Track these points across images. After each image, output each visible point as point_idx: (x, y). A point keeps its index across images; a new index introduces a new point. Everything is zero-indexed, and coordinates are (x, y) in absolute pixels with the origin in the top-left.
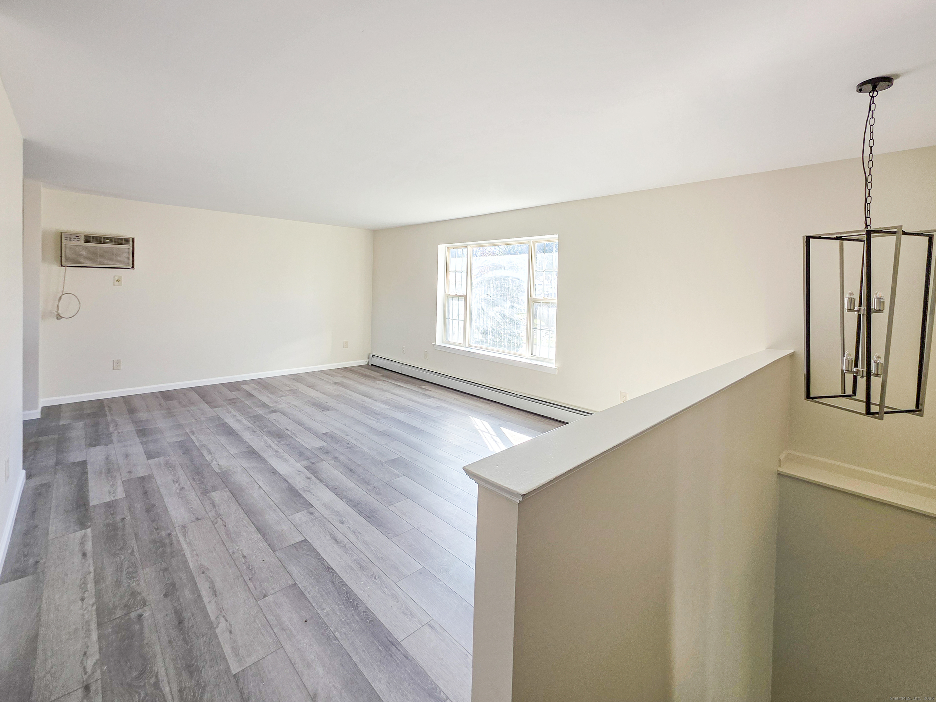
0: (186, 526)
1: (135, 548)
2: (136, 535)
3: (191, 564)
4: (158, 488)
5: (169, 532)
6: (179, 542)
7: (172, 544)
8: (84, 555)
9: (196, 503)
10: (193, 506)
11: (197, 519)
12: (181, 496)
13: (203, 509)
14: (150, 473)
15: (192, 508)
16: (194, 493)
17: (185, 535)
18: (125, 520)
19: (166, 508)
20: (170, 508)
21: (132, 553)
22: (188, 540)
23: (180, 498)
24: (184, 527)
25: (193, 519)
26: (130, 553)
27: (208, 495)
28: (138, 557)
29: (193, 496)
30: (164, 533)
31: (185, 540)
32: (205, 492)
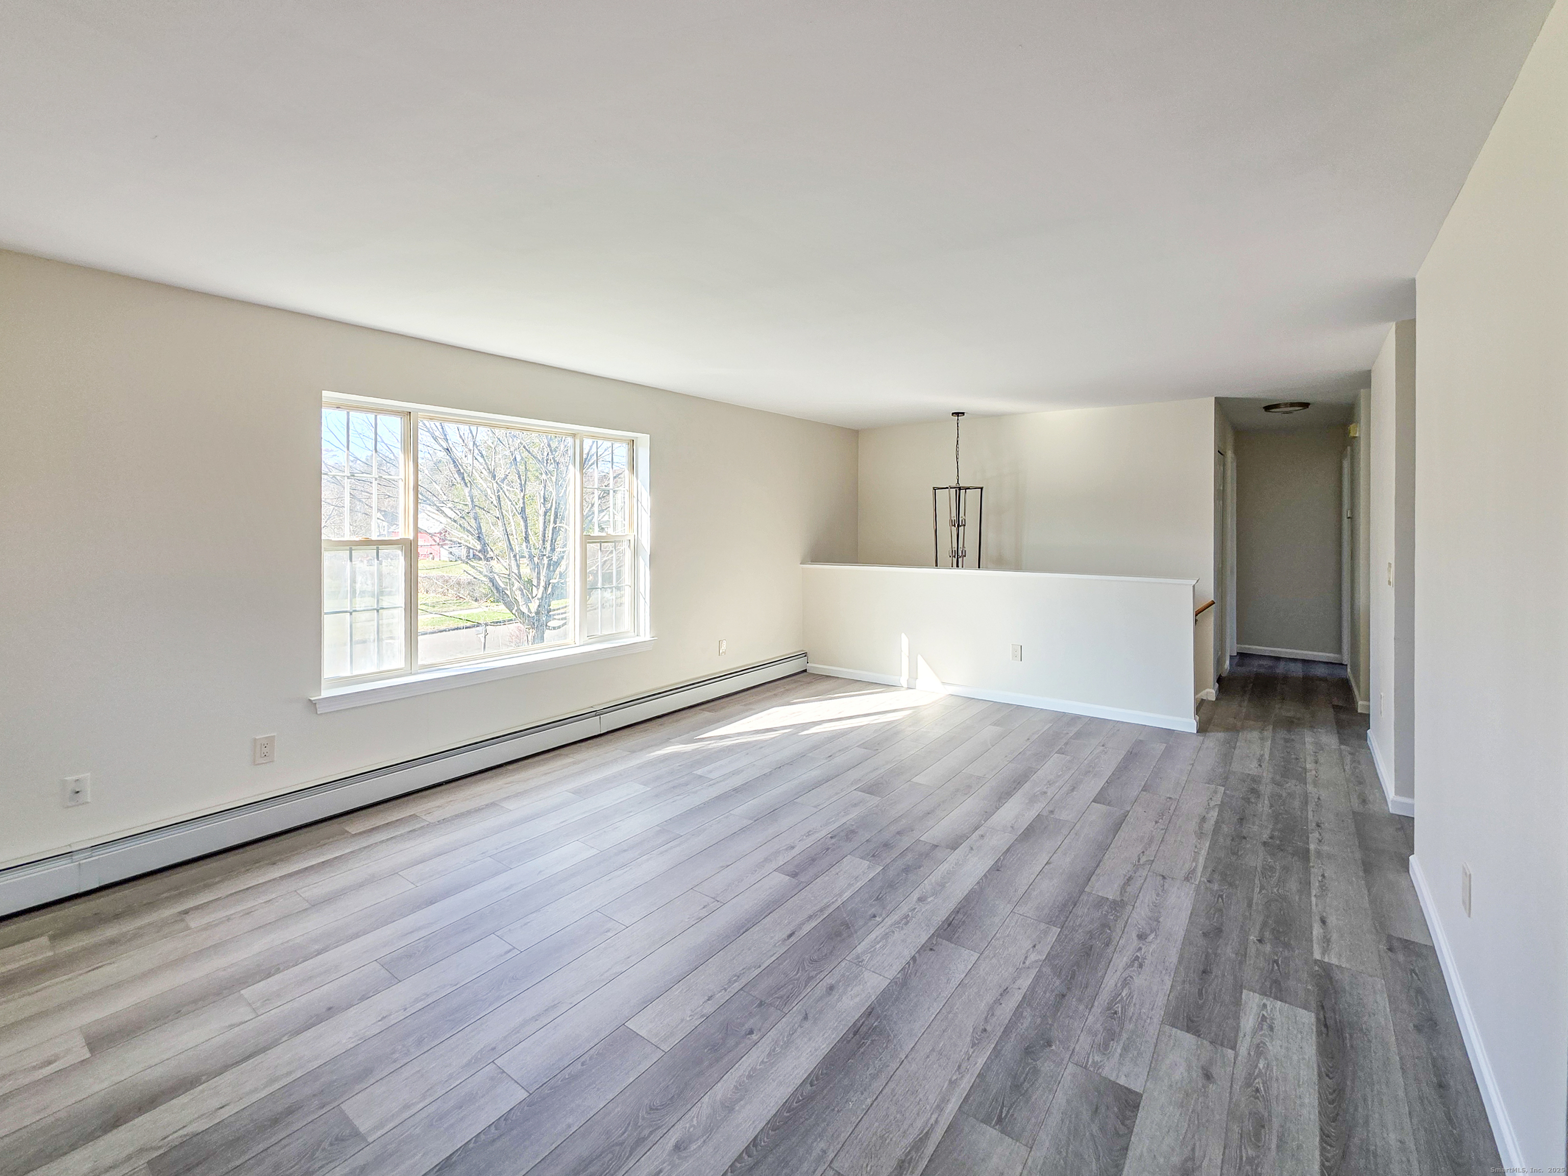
0: (1183, 879)
1: (1257, 890)
2: (1250, 905)
3: (1207, 845)
4: (1177, 968)
5: (1208, 885)
6: (1205, 867)
7: (1214, 871)
8: (1323, 921)
9: (1147, 897)
10: (1154, 896)
11: (1164, 878)
12: (1155, 923)
13: (1145, 885)
14: (1167, 1028)
15: (1158, 895)
16: (1134, 915)
17: (1193, 871)
18: (1259, 938)
19: (1190, 918)
20: (1184, 916)
21: (1262, 888)
22: (1194, 864)
23: (1159, 922)
24: (1186, 879)
25: (1168, 881)
26: (1264, 889)
27: (1119, 899)
28: (1257, 882)
29: (1139, 914)
30: (1216, 887)
31: (1196, 867)
32: (1118, 906)
